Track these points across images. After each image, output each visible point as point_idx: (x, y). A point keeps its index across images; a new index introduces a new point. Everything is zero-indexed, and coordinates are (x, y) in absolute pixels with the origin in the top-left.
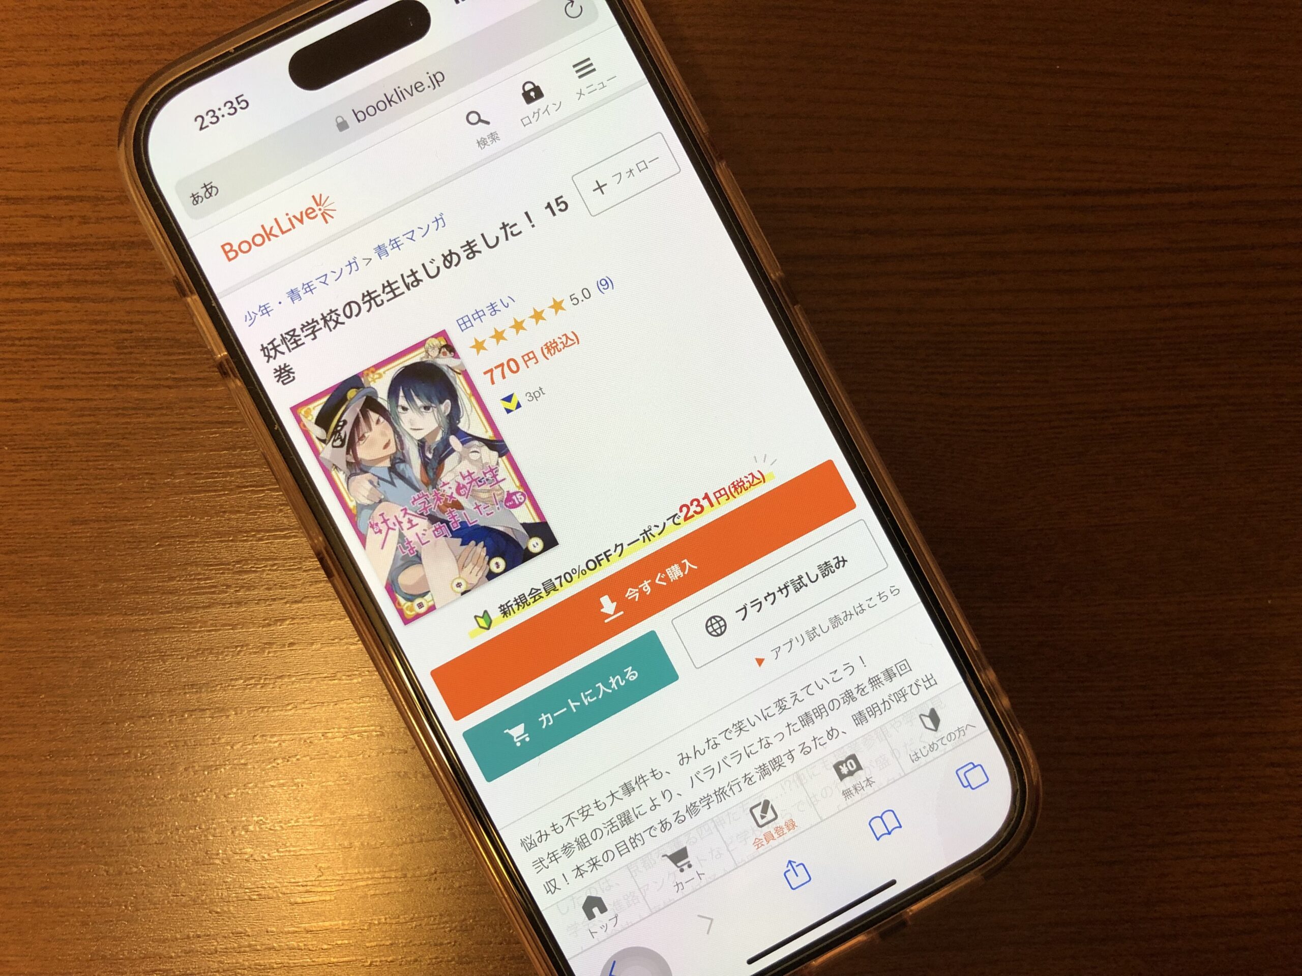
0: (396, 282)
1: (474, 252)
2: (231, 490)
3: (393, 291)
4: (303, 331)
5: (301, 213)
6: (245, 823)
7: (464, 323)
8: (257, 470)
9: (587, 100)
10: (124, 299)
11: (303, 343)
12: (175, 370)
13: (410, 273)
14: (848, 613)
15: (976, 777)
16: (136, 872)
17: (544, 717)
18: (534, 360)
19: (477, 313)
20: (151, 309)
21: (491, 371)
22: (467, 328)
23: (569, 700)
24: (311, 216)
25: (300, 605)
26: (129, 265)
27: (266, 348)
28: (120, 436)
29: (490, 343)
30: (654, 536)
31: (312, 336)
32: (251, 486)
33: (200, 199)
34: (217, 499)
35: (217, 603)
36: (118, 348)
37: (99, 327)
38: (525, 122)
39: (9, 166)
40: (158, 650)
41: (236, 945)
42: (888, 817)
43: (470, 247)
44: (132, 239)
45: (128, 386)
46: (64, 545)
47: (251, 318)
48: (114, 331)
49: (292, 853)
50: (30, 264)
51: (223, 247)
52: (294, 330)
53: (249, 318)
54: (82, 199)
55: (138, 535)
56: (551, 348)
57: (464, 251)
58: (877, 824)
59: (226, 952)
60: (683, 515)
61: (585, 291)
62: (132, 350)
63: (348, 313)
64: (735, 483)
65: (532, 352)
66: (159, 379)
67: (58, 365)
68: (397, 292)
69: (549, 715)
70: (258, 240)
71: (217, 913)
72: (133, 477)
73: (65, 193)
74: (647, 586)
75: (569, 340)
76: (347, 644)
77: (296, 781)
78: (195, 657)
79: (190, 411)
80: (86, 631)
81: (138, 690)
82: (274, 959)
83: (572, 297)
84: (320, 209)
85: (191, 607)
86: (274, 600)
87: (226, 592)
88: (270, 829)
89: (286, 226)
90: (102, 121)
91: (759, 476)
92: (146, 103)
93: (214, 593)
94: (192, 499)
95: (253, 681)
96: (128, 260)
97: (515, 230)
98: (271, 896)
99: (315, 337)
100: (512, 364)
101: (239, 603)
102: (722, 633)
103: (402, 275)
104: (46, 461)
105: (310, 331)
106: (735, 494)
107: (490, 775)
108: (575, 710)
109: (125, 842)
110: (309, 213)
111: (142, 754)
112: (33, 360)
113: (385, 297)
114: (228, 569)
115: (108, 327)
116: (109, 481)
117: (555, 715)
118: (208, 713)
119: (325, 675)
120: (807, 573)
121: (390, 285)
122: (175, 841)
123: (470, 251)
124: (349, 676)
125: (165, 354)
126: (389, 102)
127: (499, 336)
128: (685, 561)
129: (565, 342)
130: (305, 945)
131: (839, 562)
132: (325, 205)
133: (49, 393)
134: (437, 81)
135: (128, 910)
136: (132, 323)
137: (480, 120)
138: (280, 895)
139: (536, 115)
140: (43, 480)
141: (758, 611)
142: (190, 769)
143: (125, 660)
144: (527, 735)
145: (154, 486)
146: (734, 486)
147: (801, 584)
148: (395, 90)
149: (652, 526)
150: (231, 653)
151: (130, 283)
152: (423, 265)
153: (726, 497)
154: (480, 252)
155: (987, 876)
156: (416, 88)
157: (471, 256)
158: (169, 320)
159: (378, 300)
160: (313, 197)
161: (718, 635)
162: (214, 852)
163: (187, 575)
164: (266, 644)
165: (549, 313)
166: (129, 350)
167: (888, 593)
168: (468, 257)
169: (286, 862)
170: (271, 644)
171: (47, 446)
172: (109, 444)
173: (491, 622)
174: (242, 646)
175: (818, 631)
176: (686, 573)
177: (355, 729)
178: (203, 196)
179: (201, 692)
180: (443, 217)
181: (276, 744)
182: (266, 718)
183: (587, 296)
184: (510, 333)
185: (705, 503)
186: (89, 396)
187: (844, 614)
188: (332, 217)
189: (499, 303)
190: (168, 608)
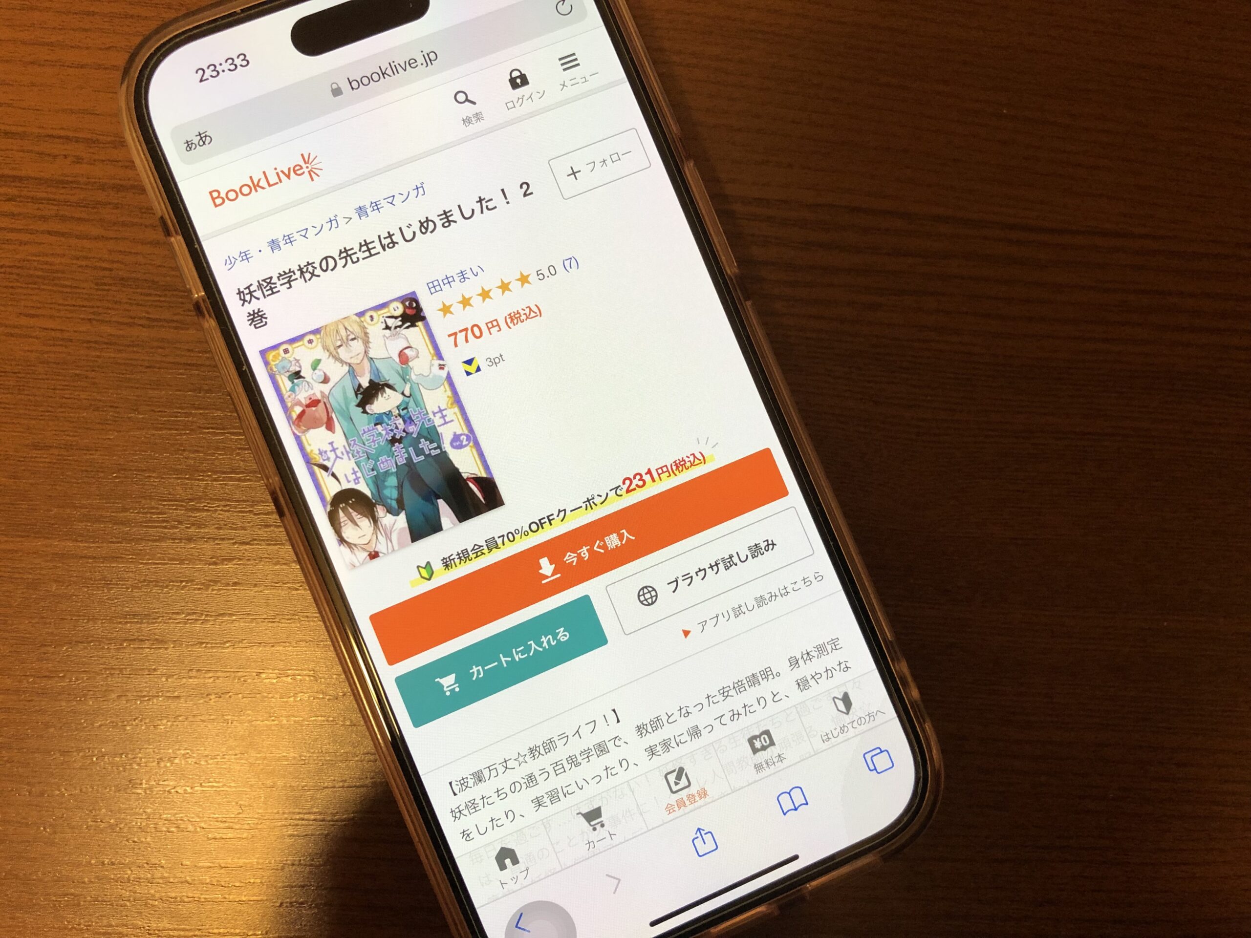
0: (373, 242)
1: (449, 221)
2: (191, 430)
3: (369, 250)
4: (279, 280)
5: (289, 169)
6: (172, 755)
7: (434, 287)
8: (219, 413)
9: (570, 92)
10: (107, 239)
11: (279, 291)
12: (150, 310)
13: (387, 235)
14: (773, 594)
15: (882, 762)
16: (57, 795)
17: (475, 669)
18: (497, 328)
19: (447, 278)
20: (133, 251)
21: (455, 334)
22: (436, 291)
23: (501, 655)
24: (299, 172)
25: (248, 546)
26: (116, 206)
27: (243, 292)
28: (88, 368)
29: (457, 308)
30: (596, 505)
31: (288, 285)
32: (212, 428)
33: (194, 146)
34: (178, 437)
35: (167, 538)
36: (97, 284)
37: (80, 263)
38: (510, 106)
39: (11, 102)
40: (104, 579)
41: (149, 876)
42: (796, 794)
43: (446, 216)
44: (122, 183)
45: (102, 321)
46: (23, 468)
47: (230, 262)
48: (95, 268)
49: (214, 789)
50: (20, 196)
51: (211, 193)
52: (271, 278)
53: (228, 262)
54: (77, 140)
55: (96, 465)
56: (514, 318)
57: (441, 220)
58: (785, 799)
59: (138, 880)
60: (625, 487)
61: (551, 268)
62: (110, 288)
63: (324, 267)
64: (677, 462)
65: (496, 320)
66: (134, 318)
67: (37, 295)
68: (373, 252)
69: (480, 668)
70: (246, 190)
71: (134, 842)
72: (97, 409)
73: (62, 133)
74: (586, 552)
75: (534, 312)
76: (289, 588)
77: (226, 717)
78: (138, 588)
79: (160, 350)
80: (35, 553)
81: (79, 616)
82: (187, 892)
83: (539, 273)
84: (307, 167)
85: (141, 539)
86: (223, 539)
87: (177, 528)
88: (196, 763)
89: (273, 179)
90: (106, 69)
91: (700, 457)
92: (152, 50)
93: (165, 527)
94: (154, 435)
95: (194, 617)
96: (116, 201)
97: (491, 205)
98: (188, 830)
99: (291, 287)
100: (476, 330)
101: (190, 540)
102: (653, 603)
103: (379, 237)
104: (14, 386)
105: (286, 280)
106: (677, 472)
107: (418, 721)
108: (505, 665)
109: (50, 765)
110: (297, 170)
111: (77, 680)
112: (12, 287)
113: (361, 255)
114: (182, 506)
115: (89, 263)
116: (74, 410)
117: (486, 668)
118: (147, 644)
119: (265, 616)
120: (737, 553)
121: (366, 244)
122: (100, 767)
123: (446, 220)
124: (288, 619)
125: (141, 294)
126: (383, 74)
127: (466, 302)
128: (624, 531)
129: (528, 314)
130: (218, 881)
131: (768, 545)
132: (313, 164)
133: (24, 321)
134: (430, 60)
135: (46, 832)
136: (113, 262)
137: (467, 100)
138: (198, 829)
139: (521, 100)
140: (8, 404)
141: (689, 585)
142: (123, 698)
143: (70, 585)
144: (457, 685)
145: (117, 419)
146: (676, 465)
147: (731, 563)
148: (390, 64)
149: (596, 495)
150: (175, 588)
151: (115, 224)
152: (400, 229)
153: (667, 474)
154: (455, 222)
155: (885, 859)
156: (410, 64)
157: (446, 224)
158: (149, 262)
159: (354, 258)
160: (302, 155)
161: (649, 605)
162: (138, 781)
163: (140, 508)
164: (210, 581)
165: (515, 286)
166: (107, 288)
167: (813, 579)
168: (443, 225)
169: (206, 797)
170: (216, 582)
171: (17, 371)
172: (76, 375)
173: (433, 573)
174: (187, 582)
175: (744, 609)
176: (624, 542)
177: (289, 672)
178: (197, 143)
179: (141, 623)
180: (424, 185)
181: (211, 680)
182: (203, 654)
183: (553, 272)
184: (476, 301)
185: (647, 478)
186: (64, 328)
187: (770, 595)
188: (318, 176)
189: (469, 271)
190: (118, 538)
